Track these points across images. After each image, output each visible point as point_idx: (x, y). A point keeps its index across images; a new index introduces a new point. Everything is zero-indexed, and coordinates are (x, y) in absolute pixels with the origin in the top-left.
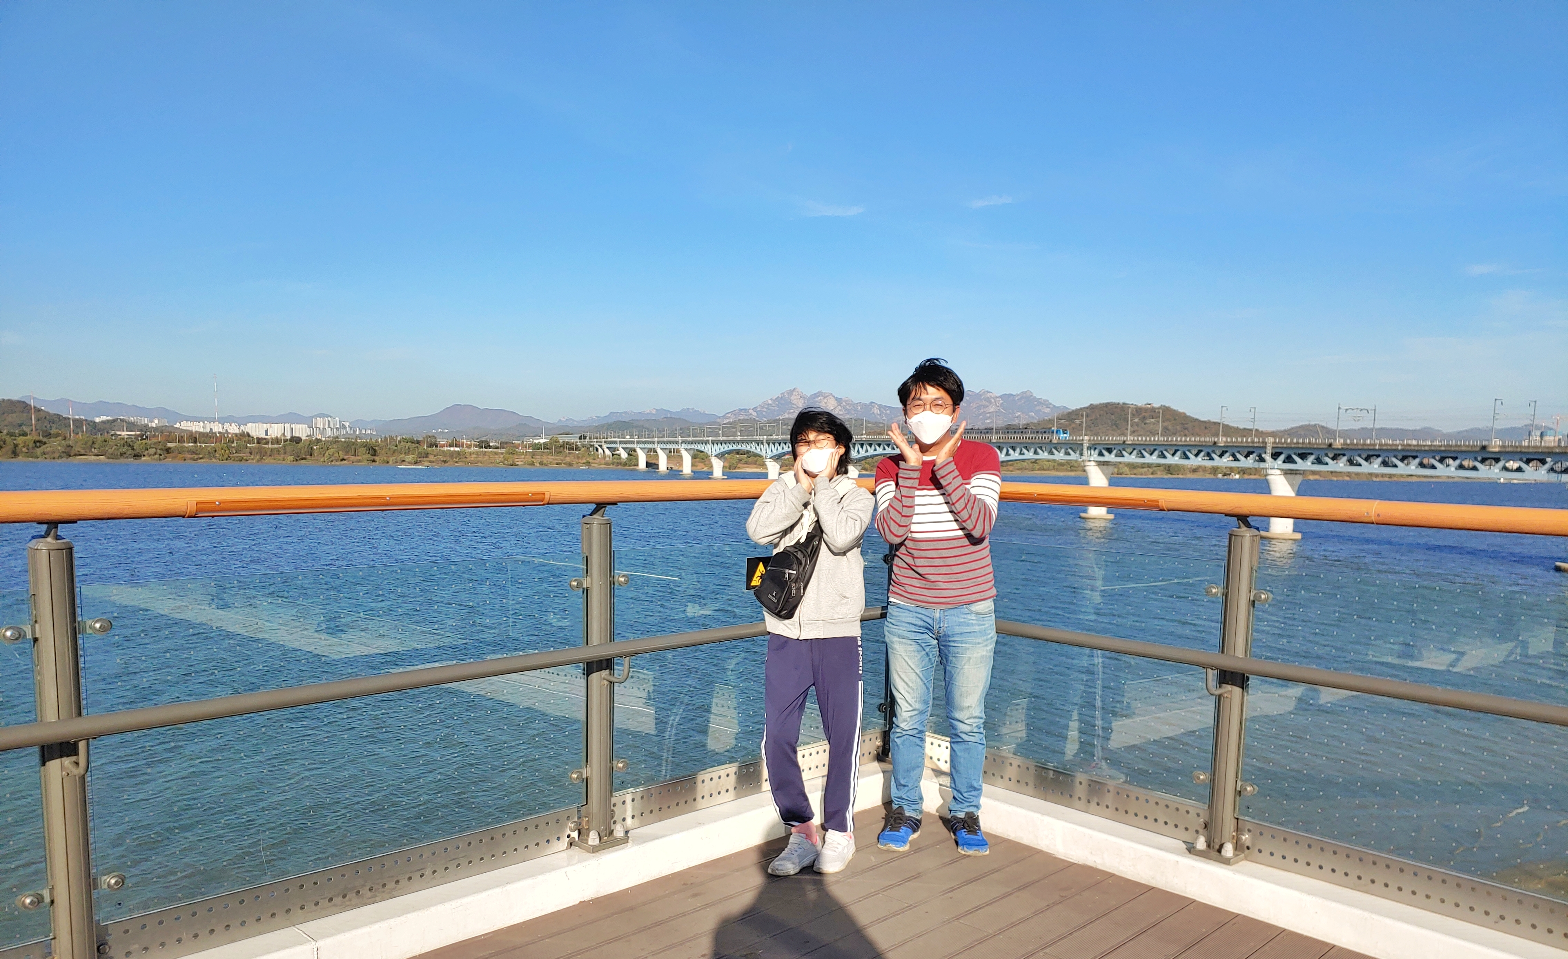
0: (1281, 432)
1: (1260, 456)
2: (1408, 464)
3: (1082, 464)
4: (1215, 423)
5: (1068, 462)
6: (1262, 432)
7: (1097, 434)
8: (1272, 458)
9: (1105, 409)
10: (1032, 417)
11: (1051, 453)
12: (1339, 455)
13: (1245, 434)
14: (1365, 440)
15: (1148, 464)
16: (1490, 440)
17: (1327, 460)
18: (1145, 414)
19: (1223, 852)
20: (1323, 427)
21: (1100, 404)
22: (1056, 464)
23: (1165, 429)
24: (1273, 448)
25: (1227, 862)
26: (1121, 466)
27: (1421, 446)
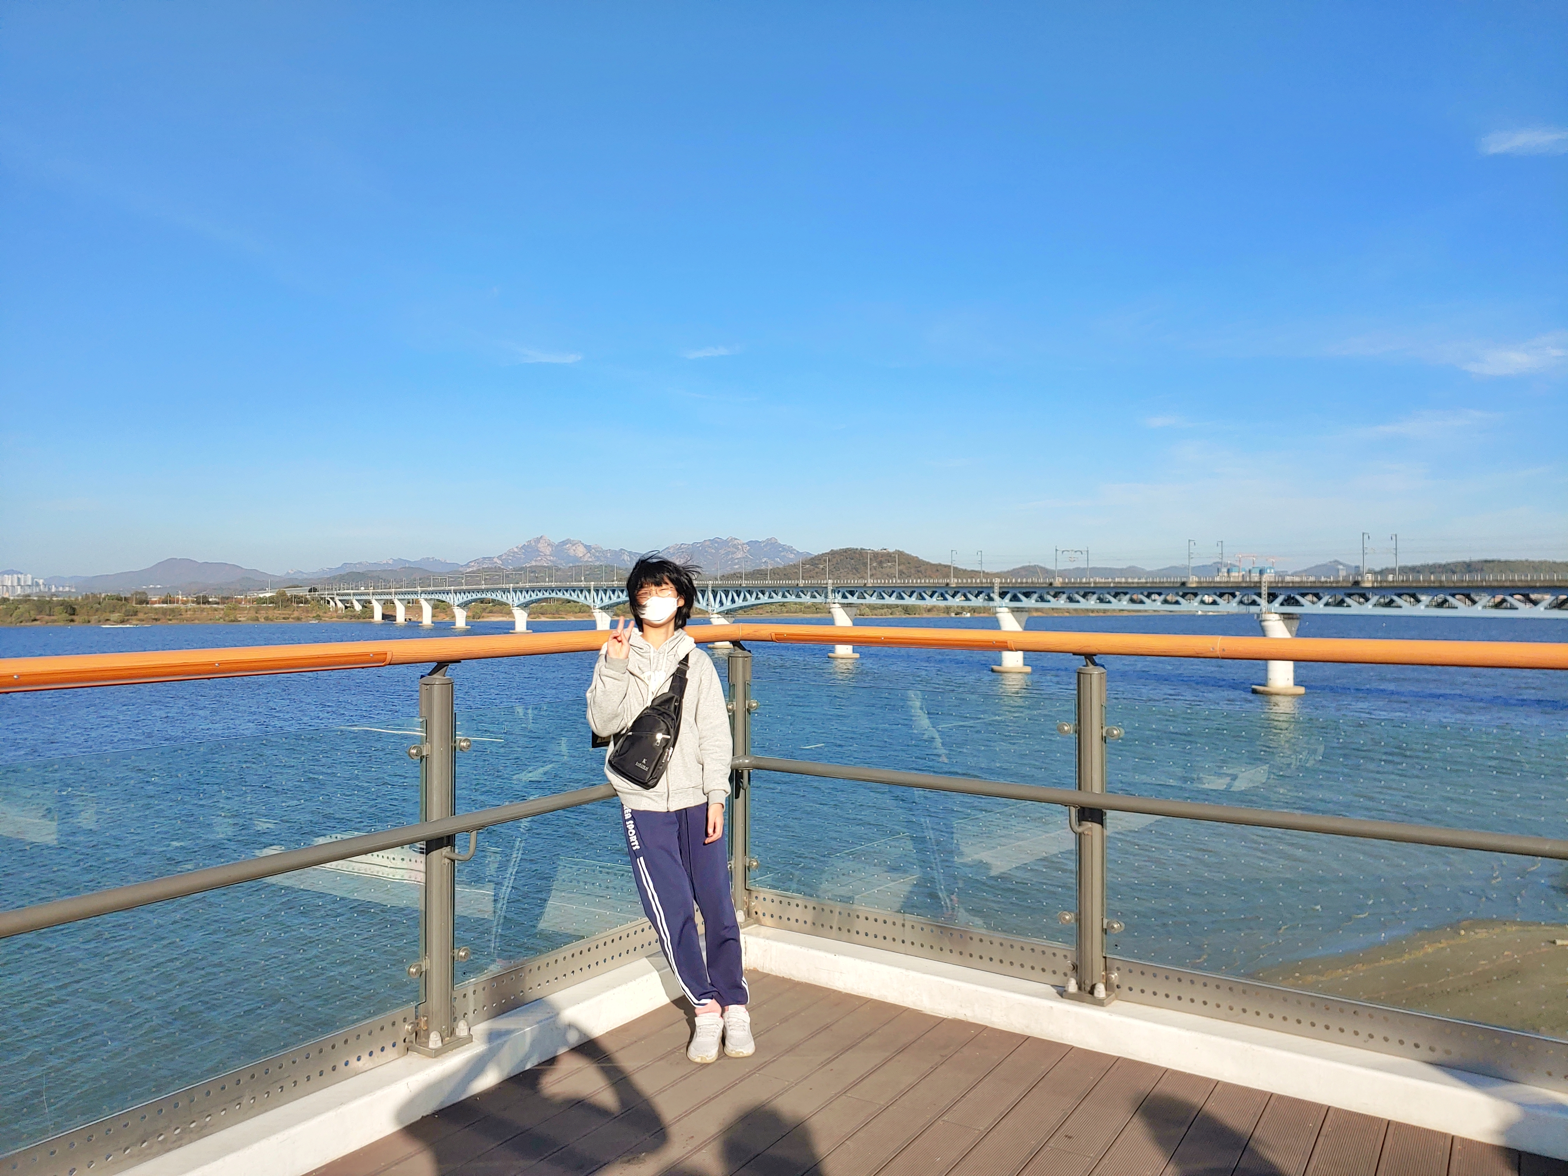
0: (1005, 573)
1: (988, 595)
2: (1120, 600)
3: (827, 606)
4: (945, 566)
5: (814, 604)
6: (988, 574)
7: (838, 578)
8: (1000, 597)
9: (845, 554)
10: (780, 563)
11: (798, 596)
12: (1059, 593)
13: (973, 575)
14: (1081, 579)
15: (887, 605)
16: (1188, 577)
17: (1049, 598)
18: (882, 559)
19: (1096, 993)
20: (1041, 568)
21: (840, 550)
22: (803, 607)
23: (901, 573)
24: (1000, 588)
25: (1100, 1003)
26: (863, 607)
27: (1130, 583)
